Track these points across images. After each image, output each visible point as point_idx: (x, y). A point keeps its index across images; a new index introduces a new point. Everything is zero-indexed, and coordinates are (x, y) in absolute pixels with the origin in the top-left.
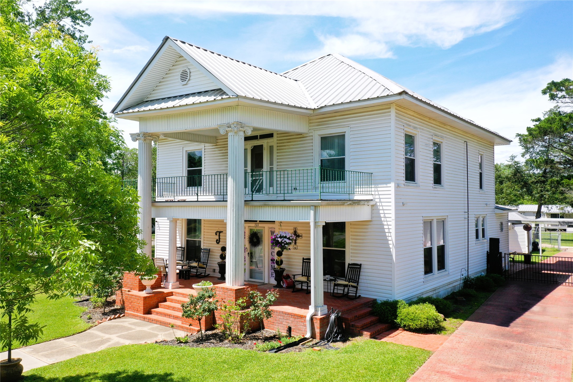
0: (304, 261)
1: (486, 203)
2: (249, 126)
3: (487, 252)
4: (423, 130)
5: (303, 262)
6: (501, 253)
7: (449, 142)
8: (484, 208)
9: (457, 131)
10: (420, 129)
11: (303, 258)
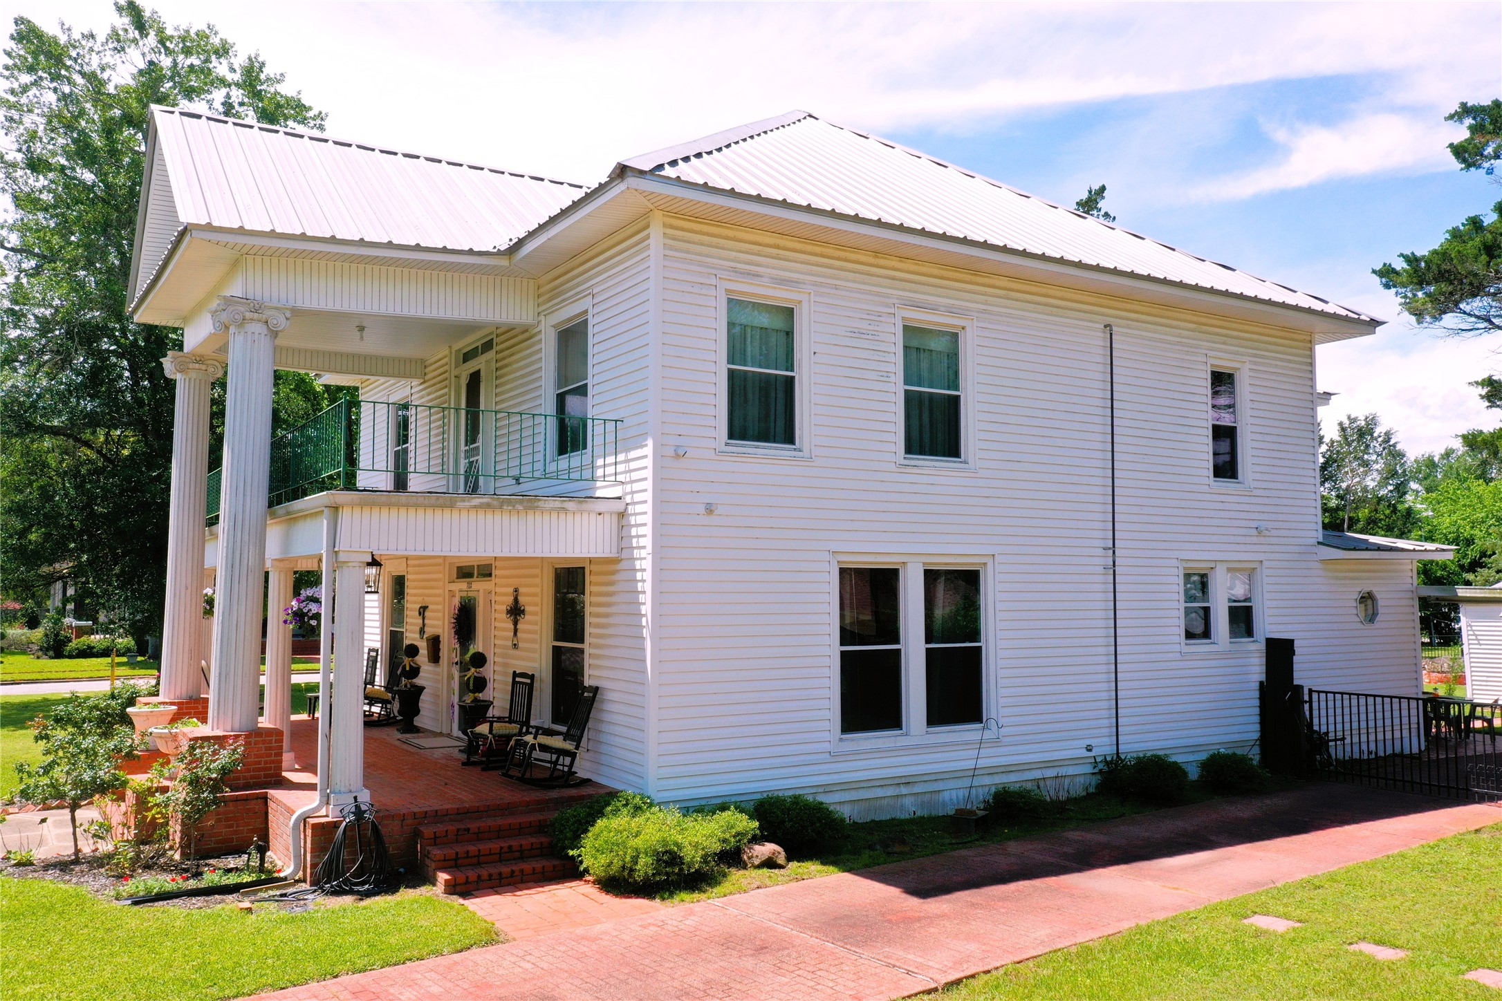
0: (517, 679)
1: (1255, 524)
2: (276, 308)
3: (1261, 683)
4: (836, 287)
5: (514, 682)
6: (1300, 688)
7: (1000, 328)
8: (1249, 540)
9: (1051, 292)
10: (815, 284)
11: (514, 672)
